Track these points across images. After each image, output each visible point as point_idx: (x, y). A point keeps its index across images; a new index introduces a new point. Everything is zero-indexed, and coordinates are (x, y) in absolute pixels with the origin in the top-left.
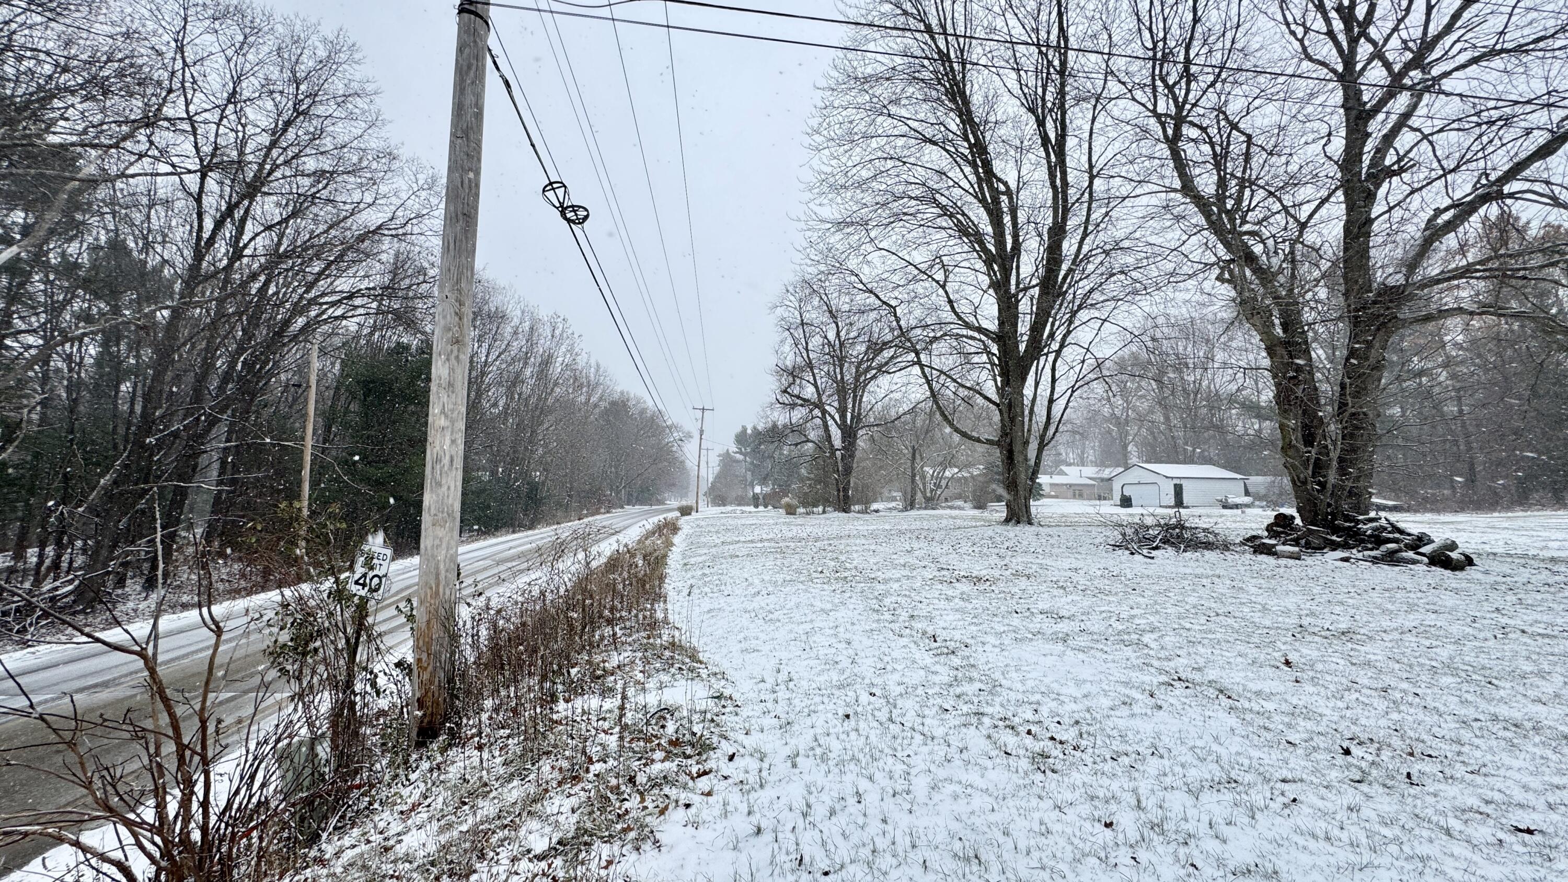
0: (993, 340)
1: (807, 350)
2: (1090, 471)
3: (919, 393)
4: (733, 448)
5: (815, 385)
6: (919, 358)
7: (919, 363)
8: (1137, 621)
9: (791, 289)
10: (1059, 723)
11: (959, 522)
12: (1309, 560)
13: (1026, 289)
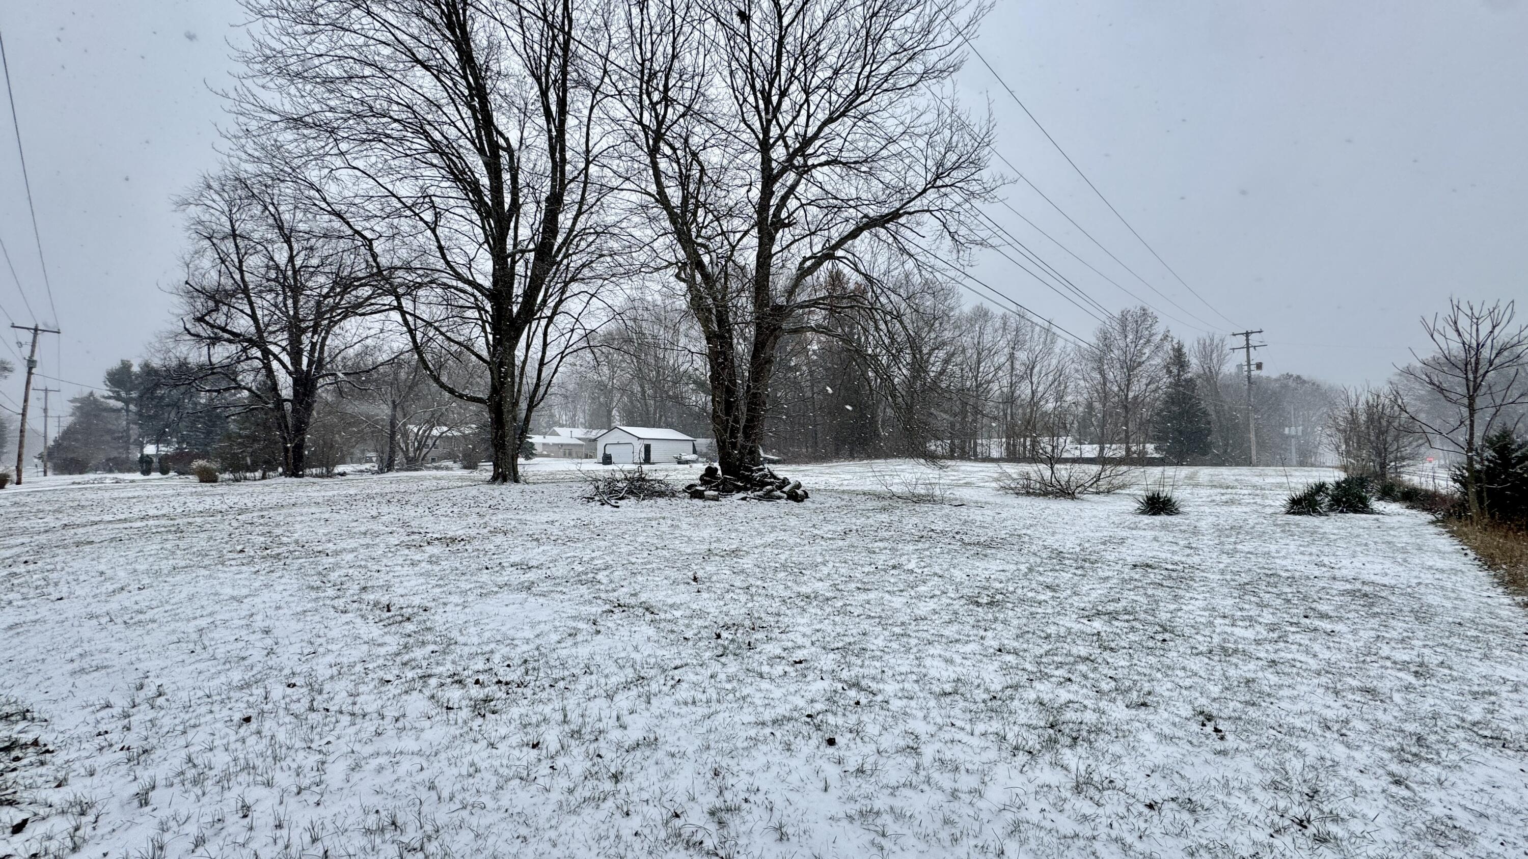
0: (487, 297)
1: (242, 272)
2: (579, 432)
3: (400, 342)
4: (102, 390)
5: (253, 316)
6: (400, 303)
7: (399, 308)
8: (596, 562)
9: (215, 185)
10: (509, 666)
11: (443, 483)
12: (723, 501)
13: (523, 252)
